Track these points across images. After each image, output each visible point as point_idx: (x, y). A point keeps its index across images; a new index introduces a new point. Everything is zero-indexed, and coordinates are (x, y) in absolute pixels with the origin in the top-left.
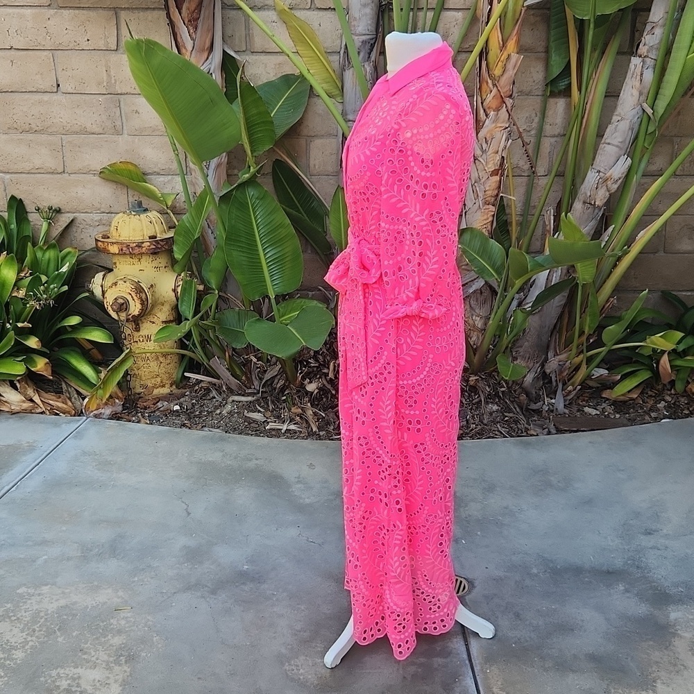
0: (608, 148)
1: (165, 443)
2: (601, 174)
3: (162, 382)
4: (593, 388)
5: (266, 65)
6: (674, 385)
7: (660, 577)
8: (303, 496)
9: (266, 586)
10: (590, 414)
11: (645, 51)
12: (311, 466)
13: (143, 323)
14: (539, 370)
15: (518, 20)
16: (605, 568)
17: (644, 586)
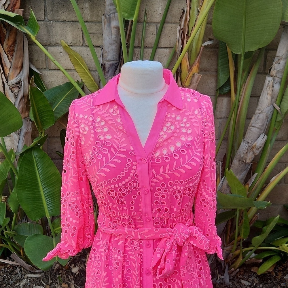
0: (254, 129)
2: (249, 144)
5: (57, 76)
10: (245, 285)
11: (275, 73)
14: (214, 259)
15: (199, 54)
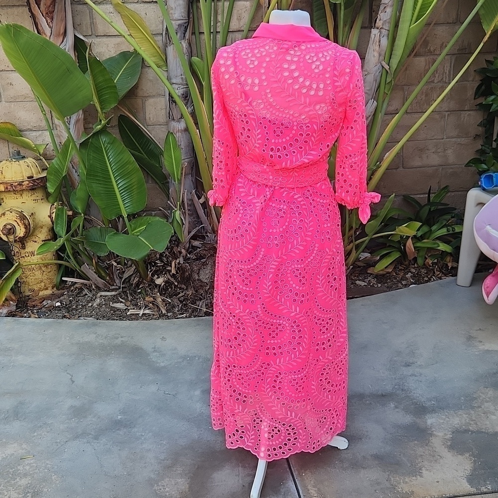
1: (51, 331)
3: (45, 286)
4: (361, 267)
5: (108, 45)
6: (417, 261)
7: (418, 395)
8: (159, 361)
9: (136, 430)
10: (360, 286)
11: (381, 24)
12: (163, 339)
13: (27, 242)
15: (290, 5)
16: (380, 393)
17: (408, 403)
